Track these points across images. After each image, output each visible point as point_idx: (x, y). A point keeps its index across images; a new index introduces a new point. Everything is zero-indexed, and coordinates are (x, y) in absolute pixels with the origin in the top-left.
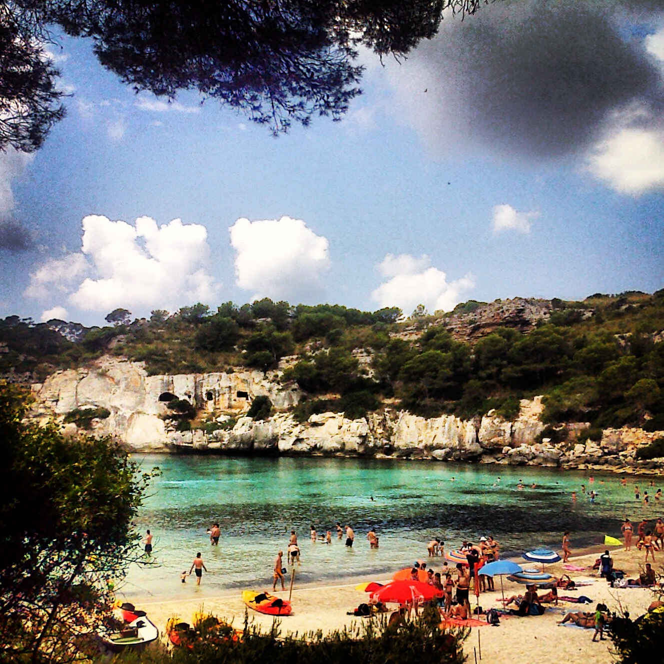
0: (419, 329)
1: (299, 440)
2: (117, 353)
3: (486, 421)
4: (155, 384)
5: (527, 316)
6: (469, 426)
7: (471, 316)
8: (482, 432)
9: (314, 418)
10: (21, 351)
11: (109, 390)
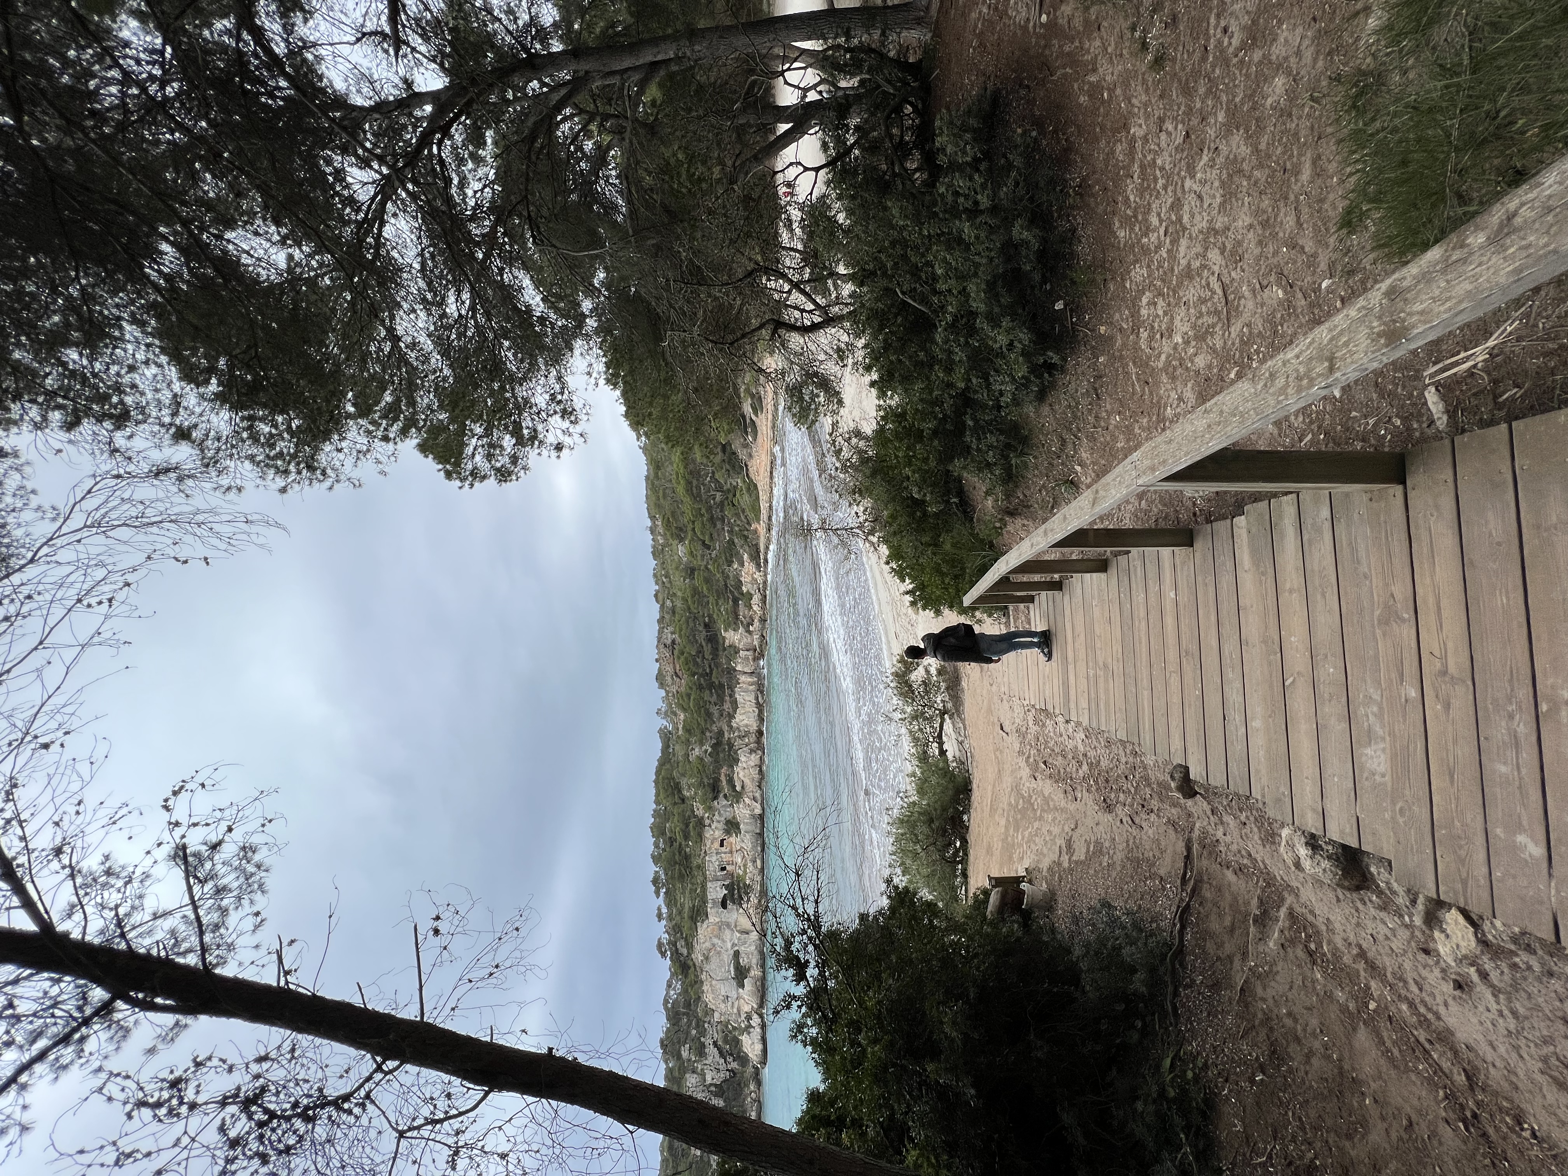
0: (675, 714)
1: (755, 799)
2: (690, 946)
3: (739, 668)
4: (714, 915)
5: (669, 642)
6: (743, 678)
7: (669, 679)
8: (747, 670)
9: (738, 788)
10: (688, 1033)
11: (719, 953)
